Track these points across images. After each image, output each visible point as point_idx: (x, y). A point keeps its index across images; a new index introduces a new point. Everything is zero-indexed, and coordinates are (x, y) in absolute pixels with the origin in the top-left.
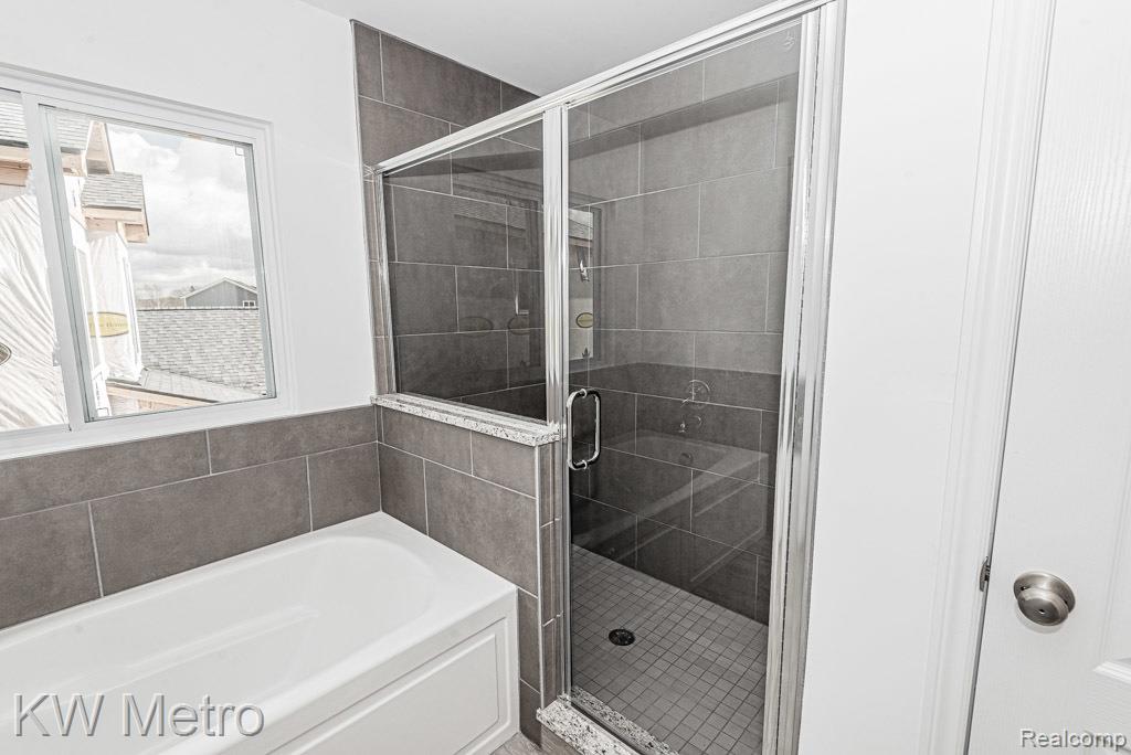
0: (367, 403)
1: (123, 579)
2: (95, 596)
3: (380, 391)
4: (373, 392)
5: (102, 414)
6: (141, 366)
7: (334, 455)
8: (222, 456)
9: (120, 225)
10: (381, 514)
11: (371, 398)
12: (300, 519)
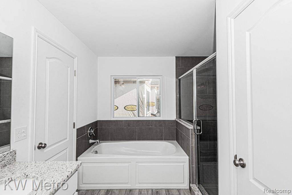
0: (174, 119)
1: (139, 139)
2: (136, 140)
3: (177, 118)
4: (176, 118)
5: (140, 116)
6: (157, 112)
7: (168, 128)
8: (152, 124)
9: (156, 87)
10: (176, 141)
11: (175, 119)
12: (162, 138)
